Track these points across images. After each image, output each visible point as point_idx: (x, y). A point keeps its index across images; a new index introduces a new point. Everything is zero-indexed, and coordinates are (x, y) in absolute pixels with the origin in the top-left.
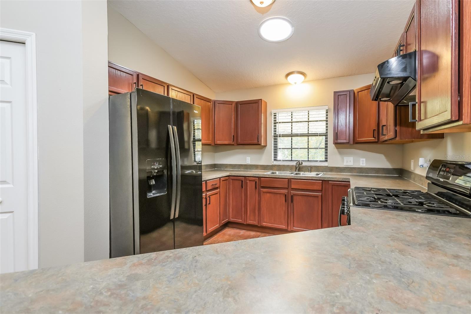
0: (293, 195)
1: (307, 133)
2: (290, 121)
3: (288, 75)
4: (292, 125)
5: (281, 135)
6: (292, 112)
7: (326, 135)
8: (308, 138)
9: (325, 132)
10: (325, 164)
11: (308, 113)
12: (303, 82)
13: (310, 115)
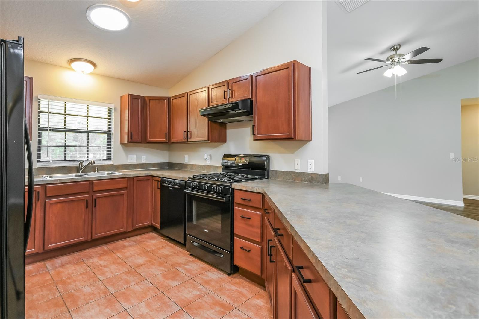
0: (95, 198)
1: (86, 129)
2: (63, 112)
3: (73, 60)
4: (65, 118)
5: (52, 129)
6: (65, 103)
7: (109, 133)
8: (88, 135)
9: (107, 130)
10: (109, 163)
11: (88, 107)
12: (91, 74)
13: (90, 110)
